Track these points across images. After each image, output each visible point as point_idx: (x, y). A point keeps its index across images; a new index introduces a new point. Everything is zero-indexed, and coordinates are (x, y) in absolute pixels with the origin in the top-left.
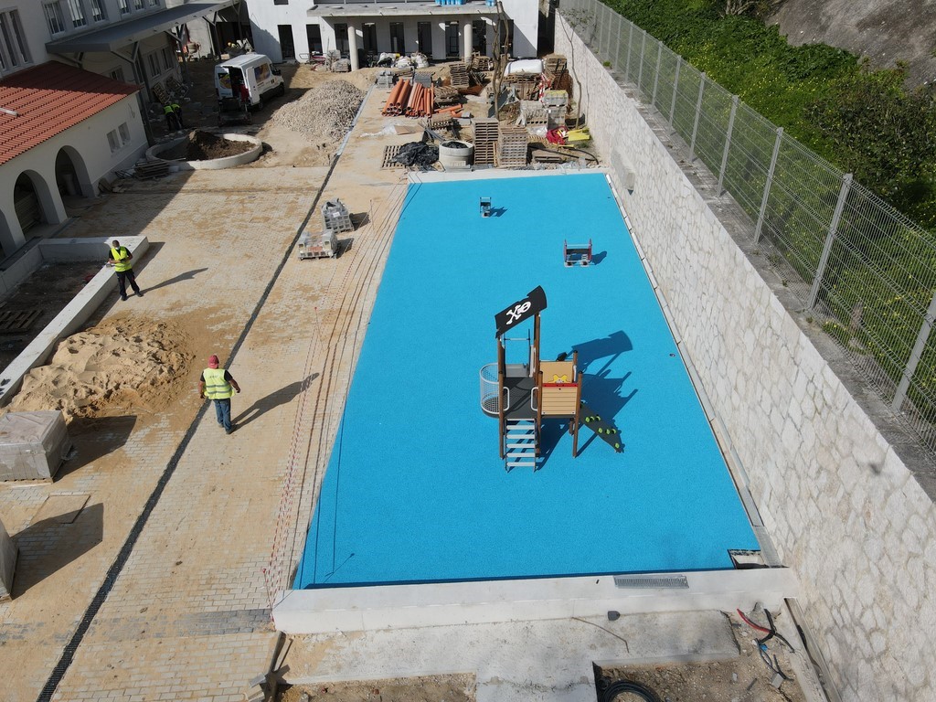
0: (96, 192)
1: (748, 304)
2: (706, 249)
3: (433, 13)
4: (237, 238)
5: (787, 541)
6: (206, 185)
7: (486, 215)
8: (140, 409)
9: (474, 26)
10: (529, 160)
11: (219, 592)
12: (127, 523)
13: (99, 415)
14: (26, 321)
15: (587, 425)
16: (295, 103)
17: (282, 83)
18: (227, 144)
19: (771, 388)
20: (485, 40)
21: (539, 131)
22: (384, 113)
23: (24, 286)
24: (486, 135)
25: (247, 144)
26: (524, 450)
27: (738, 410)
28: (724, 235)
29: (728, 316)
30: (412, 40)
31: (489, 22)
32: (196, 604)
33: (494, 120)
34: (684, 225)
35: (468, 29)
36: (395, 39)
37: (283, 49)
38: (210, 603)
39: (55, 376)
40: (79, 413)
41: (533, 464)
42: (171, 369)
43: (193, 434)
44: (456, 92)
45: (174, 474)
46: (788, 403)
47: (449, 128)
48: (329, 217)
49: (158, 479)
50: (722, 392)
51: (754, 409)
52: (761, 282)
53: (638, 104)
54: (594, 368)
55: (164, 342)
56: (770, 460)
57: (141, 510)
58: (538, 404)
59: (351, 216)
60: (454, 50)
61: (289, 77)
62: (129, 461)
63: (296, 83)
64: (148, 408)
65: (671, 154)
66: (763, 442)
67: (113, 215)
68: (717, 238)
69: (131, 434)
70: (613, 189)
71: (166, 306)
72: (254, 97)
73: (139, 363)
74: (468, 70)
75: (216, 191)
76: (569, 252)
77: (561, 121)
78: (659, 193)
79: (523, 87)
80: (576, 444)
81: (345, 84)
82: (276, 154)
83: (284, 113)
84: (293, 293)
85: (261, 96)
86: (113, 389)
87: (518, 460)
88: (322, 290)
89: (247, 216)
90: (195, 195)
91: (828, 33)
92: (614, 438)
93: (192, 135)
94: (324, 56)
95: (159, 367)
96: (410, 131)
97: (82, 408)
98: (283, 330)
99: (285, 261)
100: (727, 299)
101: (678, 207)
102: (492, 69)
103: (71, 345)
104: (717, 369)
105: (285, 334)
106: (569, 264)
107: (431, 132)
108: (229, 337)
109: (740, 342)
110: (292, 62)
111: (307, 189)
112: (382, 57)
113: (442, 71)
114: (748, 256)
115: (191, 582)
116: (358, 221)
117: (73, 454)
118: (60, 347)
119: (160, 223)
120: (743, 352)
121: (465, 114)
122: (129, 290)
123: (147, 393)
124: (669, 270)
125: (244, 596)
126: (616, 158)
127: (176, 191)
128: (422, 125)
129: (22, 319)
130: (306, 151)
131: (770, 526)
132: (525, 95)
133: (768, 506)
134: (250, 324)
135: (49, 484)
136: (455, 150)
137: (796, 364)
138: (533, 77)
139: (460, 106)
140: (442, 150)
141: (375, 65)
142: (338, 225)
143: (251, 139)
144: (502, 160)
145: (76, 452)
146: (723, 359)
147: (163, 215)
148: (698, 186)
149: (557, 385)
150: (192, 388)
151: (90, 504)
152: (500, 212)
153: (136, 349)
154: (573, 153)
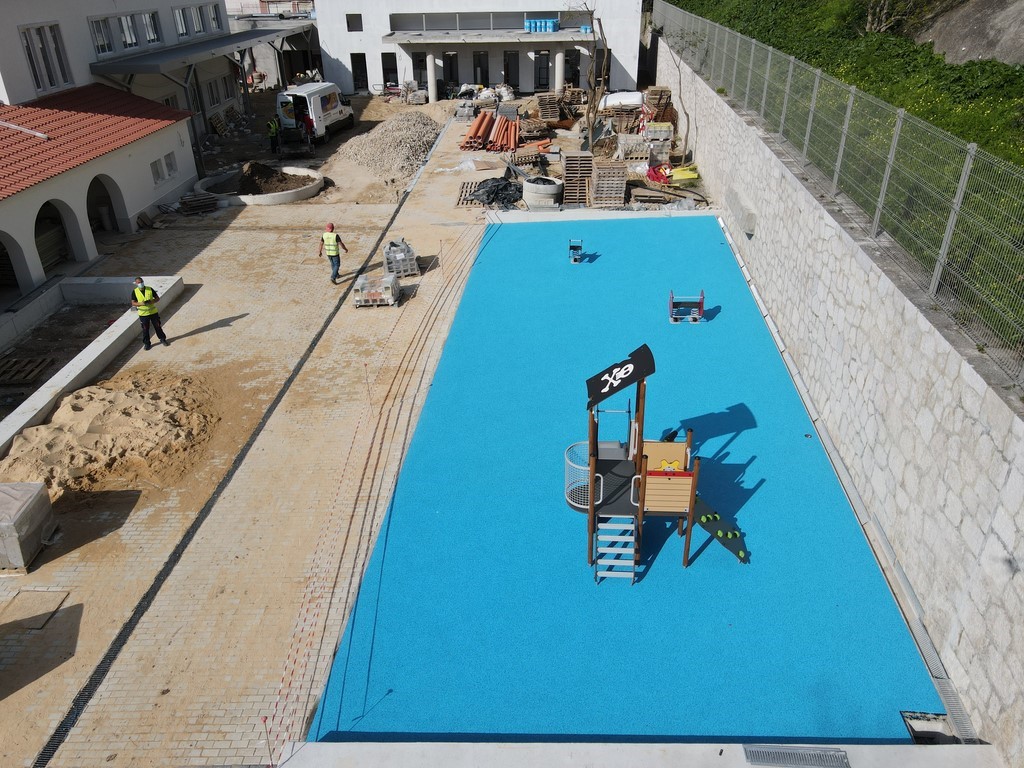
0: (134, 226)
1: (924, 374)
2: (857, 302)
3: (522, 40)
4: (285, 281)
5: (987, 706)
6: (257, 222)
7: (575, 260)
8: (147, 483)
9: (566, 56)
10: (627, 199)
11: (211, 736)
12: (108, 631)
13: (96, 488)
14: (32, 371)
15: (703, 525)
16: (365, 135)
17: (351, 115)
18: (284, 178)
19: (963, 489)
20: (578, 71)
21: (638, 169)
22: (462, 147)
23: (37, 331)
24: (578, 170)
25: (308, 179)
26: (618, 557)
27: (907, 513)
28: (886, 284)
29: (890, 389)
30: (497, 70)
31: (584, 51)
32: (179, 753)
33: (588, 153)
34: (826, 273)
35: (559, 59)
36: (479, 69)
37: (356, 79)
38: (198, 753)
39: (50, 438)
40: (73, 486)
41: (631, 575)
42: (190, 434)
43: (206, 516)
44: (545, 125)
45: (177, 568)
46: (993, 514)
47: (535, 164)
48: (392, 259)
49: (155, 574)
50: (881, 490)
51: (932, 516)
52: (946, 345)
53: (761, 132)
54: (709, 449)
55: (186, 401)
56: (961, 589)
57: (129, 614)
58: (640, 498)
59: (419, 259)
60: (543, 82)
61: (360, 109)
62: (123, 548)
63: (368, 115)
64: (156, 482)
65: (807, 188)
66: (948, 562)
67: (149, 252)
68: (876, 289)
69: (131, 514)
70: (727, 234)
71: (194, 357)
72: (320, 128)
73: (153, 425)
74: (560, 101)
75: (267, 229)
76: (676, 305)
77: (664, 158)
78: (790, 236)
79: (621, 121)
80: (687, 550)
81: (421, 115)
82: (338, 189)
83: (352, 146)
84: (344, 346)
85: (327, 127)
86: (118, 457)
87: (610, 568)
88: (378, 343)
89: (299, 257)
90: (244, 232)
91: (997, 49)
92: (736, 544)
93: (246, 167)
94: (400, 87)
95: (175, 431)
96: (492, 167)
97: (77, 479)
98: (328, 390)
99: (338, 308)
100: (890, 368)
101: (816, 252)
102: (585, 103)
103: (75, 402)
104: (873, 457)
105: (330, 396)
106: (676, 320)
107: (515, 168)
108: (263, 397)
109: (910, 424)
110: (364, 93)
111: (371, 228)
112: (464, 88)
113: (529, 104)
114: (922, 311)
115: (177, 721)
116: (425, 265)
117: (57, 537)
118: (63, 403)
119: (200, 262)
120: (914, 438)
121: (553, 149)
122: (154, 339)
123: (157, 463)
124: (802, 328)
125: (244, 744)
126: (733, 198)
127: (223, 228)
128: (505, 161)
129: (29, 368)
130: (372, 187)
131: (958, 679)
132: (623, 129)
133: (955, 652)
134: (290, 381)
135: (22, 575)
136: (541, 187)
137: (1005, 460)
138: (631, 111)
139: (548, 140)
140: (527, 186)
141: (455, 97)
142: (402, 268)
143: (312, 173)
144: (596, 198)
145: (61, 534)
146: (883, 445)
147: (205, 254)
148: (845, 225)
149: (665, 474)
150: (213, 458)
151: (66, 605)
152: (593, 258)
153: (151, 408)
154: (678, 192)
